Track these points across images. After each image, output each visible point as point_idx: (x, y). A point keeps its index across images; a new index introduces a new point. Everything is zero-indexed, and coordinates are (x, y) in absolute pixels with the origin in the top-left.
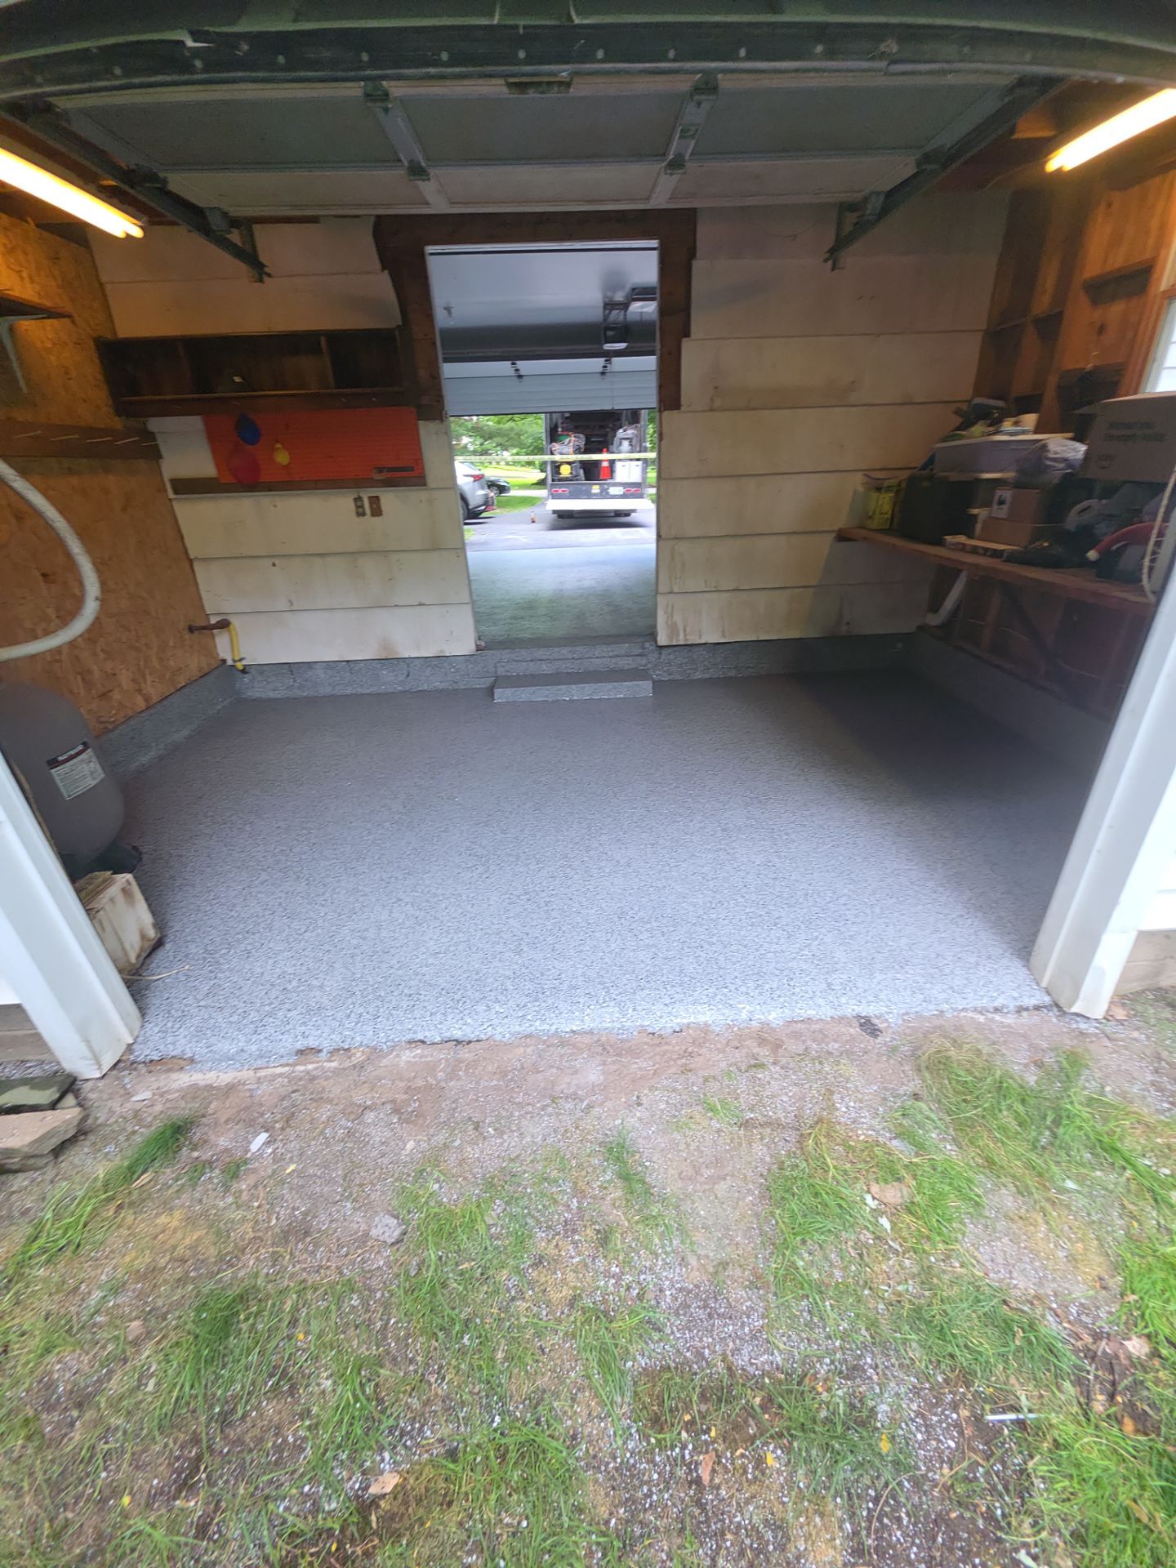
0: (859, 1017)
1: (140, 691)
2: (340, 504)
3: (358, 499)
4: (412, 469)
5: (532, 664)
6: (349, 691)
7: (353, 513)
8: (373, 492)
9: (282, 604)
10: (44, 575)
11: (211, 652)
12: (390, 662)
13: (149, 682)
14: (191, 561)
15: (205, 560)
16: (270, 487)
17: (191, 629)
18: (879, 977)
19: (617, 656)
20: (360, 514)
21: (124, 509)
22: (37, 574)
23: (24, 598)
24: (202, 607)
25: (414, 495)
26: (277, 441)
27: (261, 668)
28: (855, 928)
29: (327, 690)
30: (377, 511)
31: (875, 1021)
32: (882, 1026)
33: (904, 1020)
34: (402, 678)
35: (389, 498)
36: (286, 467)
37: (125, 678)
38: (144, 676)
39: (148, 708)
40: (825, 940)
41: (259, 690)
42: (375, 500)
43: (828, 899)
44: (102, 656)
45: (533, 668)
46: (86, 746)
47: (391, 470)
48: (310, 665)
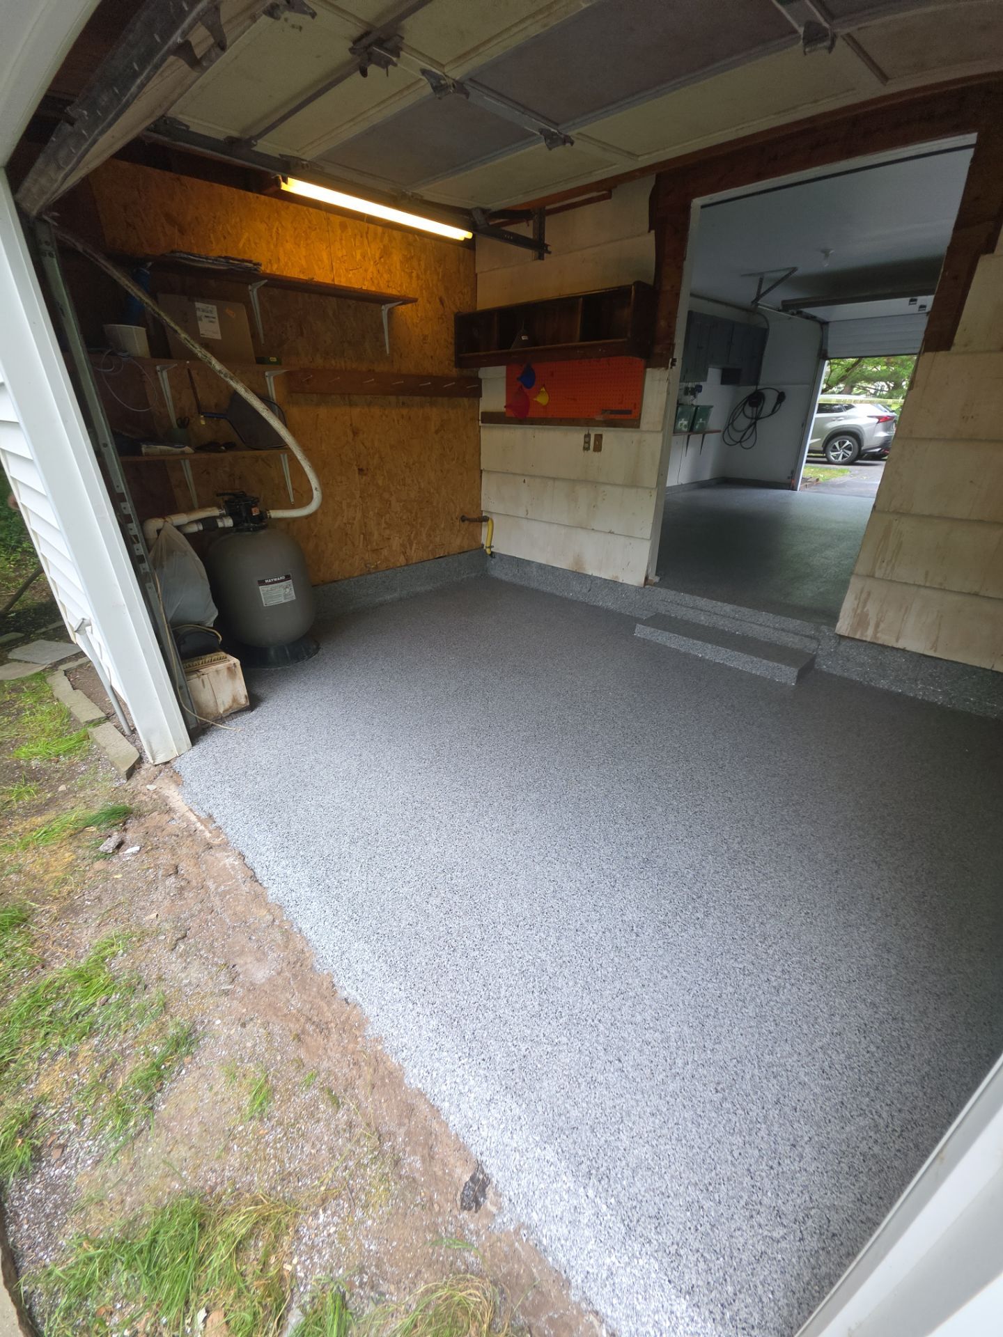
0: (479, 1166)
1: (404, 553)
2: (573, 438)
3: (588, 436)
4: (629, 412)
5: (691, 611)
6: (549, 589)
7: (582, 448)
8: (599, 430)
9: (522, 513)
10: (361, 470)
11: (475, 537)
12: (580, 576)
13: (413, 548)
14: (481, 471)
15: (488, 472)
16: (533, 422)
17: (463, 519)
18: (550, 1154)
19: (783, 630)
20: (586, 449)
21: (437, 432)
22: (356, 468)
23: (341, 482)
24: (479, 505)
25: (627, 435)
26: (544, 386)
27: (502, 557)
28: (612, 1077)
29: (534, 585)
30: (598, 448)
31: (490, 1192)
32: (489, 1205)
33: (517, 1232)
34: (585, 591)
35: (611, 437)
36: (545, 407)
37: (396, 542)
38: (411, 545)
39: (407, 565)
40: (562, 1056)
41: (498, 572)
42: (599, 438)
43: (639, 1018)
44: (384, 525)
45: (690, 615)
46: (288, 578)
47: (613, 412)
48: (529, 563)
